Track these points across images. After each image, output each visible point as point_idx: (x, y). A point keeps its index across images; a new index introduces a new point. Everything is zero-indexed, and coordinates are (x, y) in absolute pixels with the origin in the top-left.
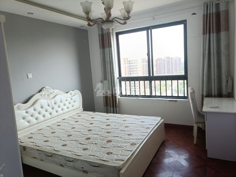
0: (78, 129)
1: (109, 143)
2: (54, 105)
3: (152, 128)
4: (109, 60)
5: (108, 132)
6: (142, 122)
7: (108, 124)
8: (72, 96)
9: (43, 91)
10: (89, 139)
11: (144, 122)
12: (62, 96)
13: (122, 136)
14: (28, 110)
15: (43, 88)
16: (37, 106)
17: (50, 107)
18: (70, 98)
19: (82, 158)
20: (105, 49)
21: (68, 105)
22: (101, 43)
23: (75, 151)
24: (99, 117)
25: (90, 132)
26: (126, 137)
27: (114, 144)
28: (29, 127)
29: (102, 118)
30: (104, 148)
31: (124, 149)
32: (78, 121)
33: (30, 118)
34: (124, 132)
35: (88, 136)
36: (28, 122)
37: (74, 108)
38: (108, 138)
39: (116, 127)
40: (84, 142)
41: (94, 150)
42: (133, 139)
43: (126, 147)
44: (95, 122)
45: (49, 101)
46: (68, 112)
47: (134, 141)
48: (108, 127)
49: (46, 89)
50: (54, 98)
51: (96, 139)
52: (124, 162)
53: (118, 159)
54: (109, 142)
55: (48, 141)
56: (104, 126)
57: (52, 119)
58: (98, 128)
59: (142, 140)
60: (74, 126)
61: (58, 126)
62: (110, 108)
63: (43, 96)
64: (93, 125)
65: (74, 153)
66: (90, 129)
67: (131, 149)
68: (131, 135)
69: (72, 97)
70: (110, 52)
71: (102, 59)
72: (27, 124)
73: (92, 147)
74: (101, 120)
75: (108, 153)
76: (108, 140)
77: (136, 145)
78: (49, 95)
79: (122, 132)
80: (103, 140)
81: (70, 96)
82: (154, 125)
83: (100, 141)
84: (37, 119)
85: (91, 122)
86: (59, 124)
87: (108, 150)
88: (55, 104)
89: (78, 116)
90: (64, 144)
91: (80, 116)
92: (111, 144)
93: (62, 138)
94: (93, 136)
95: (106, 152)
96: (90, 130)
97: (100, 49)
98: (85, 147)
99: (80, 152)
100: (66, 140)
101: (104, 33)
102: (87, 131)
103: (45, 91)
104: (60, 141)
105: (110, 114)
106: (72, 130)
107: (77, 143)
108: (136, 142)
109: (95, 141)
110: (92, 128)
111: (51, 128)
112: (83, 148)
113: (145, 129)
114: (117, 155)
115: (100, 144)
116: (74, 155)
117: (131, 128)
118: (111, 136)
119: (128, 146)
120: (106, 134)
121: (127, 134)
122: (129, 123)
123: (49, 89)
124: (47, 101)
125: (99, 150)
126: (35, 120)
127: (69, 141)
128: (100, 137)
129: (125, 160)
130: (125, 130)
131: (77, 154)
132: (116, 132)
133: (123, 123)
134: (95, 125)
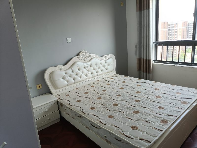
0: (108, 92)
1: (136, 114)
2: (89, 68)
3: (191, 103)
4: (145, 24)
5: (137, 101)
6: (177, 93)
7: (138, 90)
10: (116, 105)
11: (180, 94)
12: (97, 60)
13: (152, 108)
14: (67, 71)
15: (81, 52)
16: (75, 68)
17: (86, 69)
18: (105, 62)
19: (105, 127)
20: (143, 11)
21: (102, 68)
23: (101, 116)
24: (131, 82)
25: (118, 97)
26: (156, 110)
27: (142, 116)
28: (68, 85)
29: (133, 83)
30: (129, 120)
31: (151, 125)
32: (109, 84)
33: (69, 78)
34: (154, 103)
35: (116, 102)
36: (67, 81)
37: (108, 71)
38: (136, 108)
39: (146, 96)
40: (111, 108)
41: (119, 119)
42: (165, 114)
43: (155, 124)
44: (126, 86)
45: (85, 64)
46: (102, 74)
47: (166, 117)
48: (137, 95)
49: (83, 53)
50: (90, 61)
51: (123, 106)
52: (151, 143)
53: (143, 138)
55: (80, 101)
56: (134, 93)
58: (127, 93)
59: (177, 118)
60: (105, 89)
62: (142, 73)
63: (80, 59)
64: (123, 89)
65: (99, 119)
66: (119, 93)
67: (160, 127)
68: (163, 108)
69: (107, 61)
70: (148, 15)
71: (138, 22)
72: (66, 83)
73: (118, 115)
74: (132, 85)
75: (133, 128)
76: (136, 110)
77: (168, 123)
78: (85, 58)
79: (152, 103)
80: (130, 109)
81: (105, 60)
82: (194, 100)
83: (126, 110)
84: (74, 79)
85: (122, 87)
86: (93, 85)
87: (133, 124)
88: (91, 66)
89: (111, 79)
90: (93, 107)
91: (113, 79)
92: (138, 115)
93: (93, 101)
94: (120, 102)
95: (131, 126)
96: (119, 95)
97: (137, 11)
98: (111, 114)
99: (105, 120)
100: (95, 103)
102: (116, 96)
103: (82, 54)
104: (90, 103)
105: (142, 80)
106: (103, 93)
107: (104, 108)
108: (168, 119)
109: (122, 109)
110: (122, 93)
111: (85, 88)
112: (109, 115)
113: (181, 104)
114: (142, 132)
115: (127, 113)
116: (98, 121)
117: (164, 99)
118: (139, 106)
119: (157, 123)
120: (134, 103)
121: (158, 106)
122: (162, 93)
123: (85, 53)
124: (83, 63)
125: (124, 121)
126: (73, 80)
127: (98, 104)
128: (127, 105)
129: (152, 142)
130: (157, 101)
131: (101, 121)
132: (146, 102)
133: (155, 92)
134: (125, 90)
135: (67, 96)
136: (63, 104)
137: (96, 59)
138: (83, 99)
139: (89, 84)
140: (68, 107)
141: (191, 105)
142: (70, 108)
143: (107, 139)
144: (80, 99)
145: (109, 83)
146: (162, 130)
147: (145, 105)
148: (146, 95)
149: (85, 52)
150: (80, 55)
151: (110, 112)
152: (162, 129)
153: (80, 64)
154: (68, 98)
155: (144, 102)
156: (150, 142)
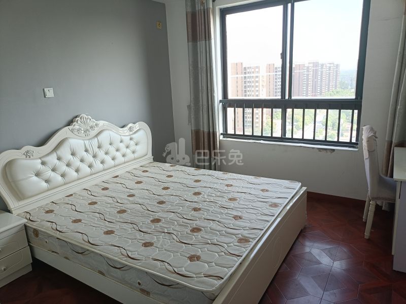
0: (140, 198)
1: (195, 234)
2: (96, 149)
3: (283, 205)
4: (204, 66)
5: (195, 209)
6: (263, 190)
7: (196, 190)
8: (131, 133)
9: (75, 123)
10: (157, 221)
11: (267, 191)
12: (112, 134)
13: (223, 219)
14: (45, 159)
15: (76, 117)
16: (65, 152)
17: (89, 154)
18: (129, 137)
19: (139, 264)
20: (198, 43)
21: (124, 150)
22: (190, 30)
23: (128, 246)
24: (182, 175)
25: (160, 205)
26: (230, 222)
27: (206, 237)
28: (48, 190)
29: (186, 178)
30: (184, 245)
31: (223, 249)
32: (140, 182)
33: (49, 174)
34: (226, 211)
35: (157, 216)
36: (47, 181)
37: (136, 155)
38: (195, 222)
40: (147, 228)
41: (165, 247)
42: (244, 228)
43: (228, 246)
44: (173, 185)
45: (87, 142)
46: (125, 163)
47: (246, 233)
48: (196, 198)
49: (81, 118)
50: (97, 136)
51: (171, 222)
52: (223, 281)
53: (210, 273)
54: (195, 232)
55: (80, 221)
56: (189, 196)
57: (94, 176)
58: (177, 197)
59: (263, 232)
60: (133, 192)
61: (103, 189)
63: (77, 134)
64: (169, 191)
65: (124, 252)
66: (162, 199)
67: (238, 250)
68: (240, 218)
69: (133, 136)
70: (208, 49)
71: (190, 63)
72: (44, 185)
73: (161, 240)
74: (185, 181)
75: (191, 258)
76: (195, 227)
77: (249, 242)
78: (88, 130)
79: (222, 211)
80: (185, 226)
81: (129, 133)
82: (288, 200)
83: (177, 228)
84: (63, 176)
85: (166, 185)
86: (106, 185)
87: (192, 251)
88: (99, 147)
89: (144, 171)
90: (110, 229)
91: (147, 171)
92: (199, 235)
93: (108, 217)
94: (165, 215)
95: (188, 256)
96: (161, 203)
97: (188, 42)
98: (147, 238)
99: (137, 251)
100: (114, 221)
101: (197, 9)
102: (156, 204)
103: (79, 122)
104: (102, 223)
105: (202, 171)
106: (129, 200)
107: (133, 229)
108: (250, 236)
109: (169, 228)
110: (167, 197)
111: (90, 193)
112: (144, 242)
113: (268, 207)
114: (208, 263)
115: (178, 234)
116: (123, 255)
117: (241, 202)
118: (200, 219)
119: (232, 244)
120: (191, 213)
121: (233, 216)
122: (238, 192)
123: (87, 120)
124: (83, 142)
125: (174, 250)
126: (60, 178)
127: (119, 224)
128: (179, 219)
129: (225, 278)
130: (230, 206)
131: (130, 255)
132: (211, 209)
133: (227, 191)
134: (173, 191)
135: (47, 212)
136: (41, 231)
137: (111, 132)
138: (86, 216)
139: (96, 185)
140: (52, 236)
141: (284, 208)
142: (57, 238)
143: (142, 287)
144: (79, 216)
145: (139, 179)
146: (241, 255)
147: (209, 215)
148: (212, 198)
149: (87, 117)
150: (74, 123)
151: (147, 235)
152: (240, 253)
153: (76, 142)
154: (51, 217)
155: (209, 210)
156: (223, 279)
